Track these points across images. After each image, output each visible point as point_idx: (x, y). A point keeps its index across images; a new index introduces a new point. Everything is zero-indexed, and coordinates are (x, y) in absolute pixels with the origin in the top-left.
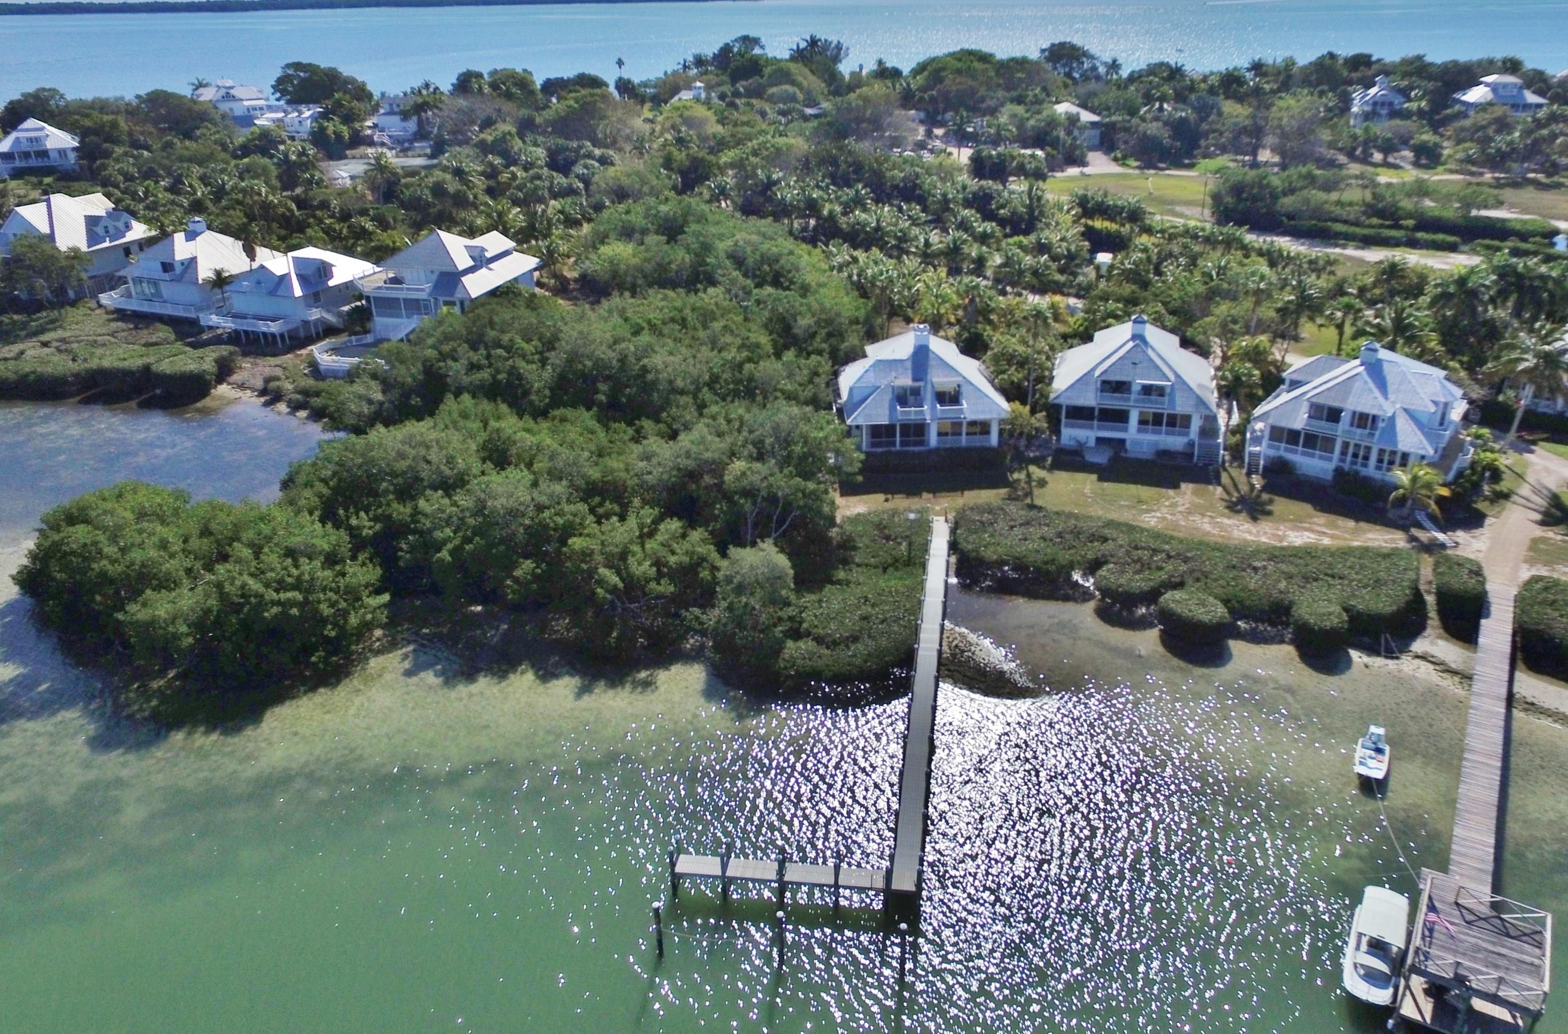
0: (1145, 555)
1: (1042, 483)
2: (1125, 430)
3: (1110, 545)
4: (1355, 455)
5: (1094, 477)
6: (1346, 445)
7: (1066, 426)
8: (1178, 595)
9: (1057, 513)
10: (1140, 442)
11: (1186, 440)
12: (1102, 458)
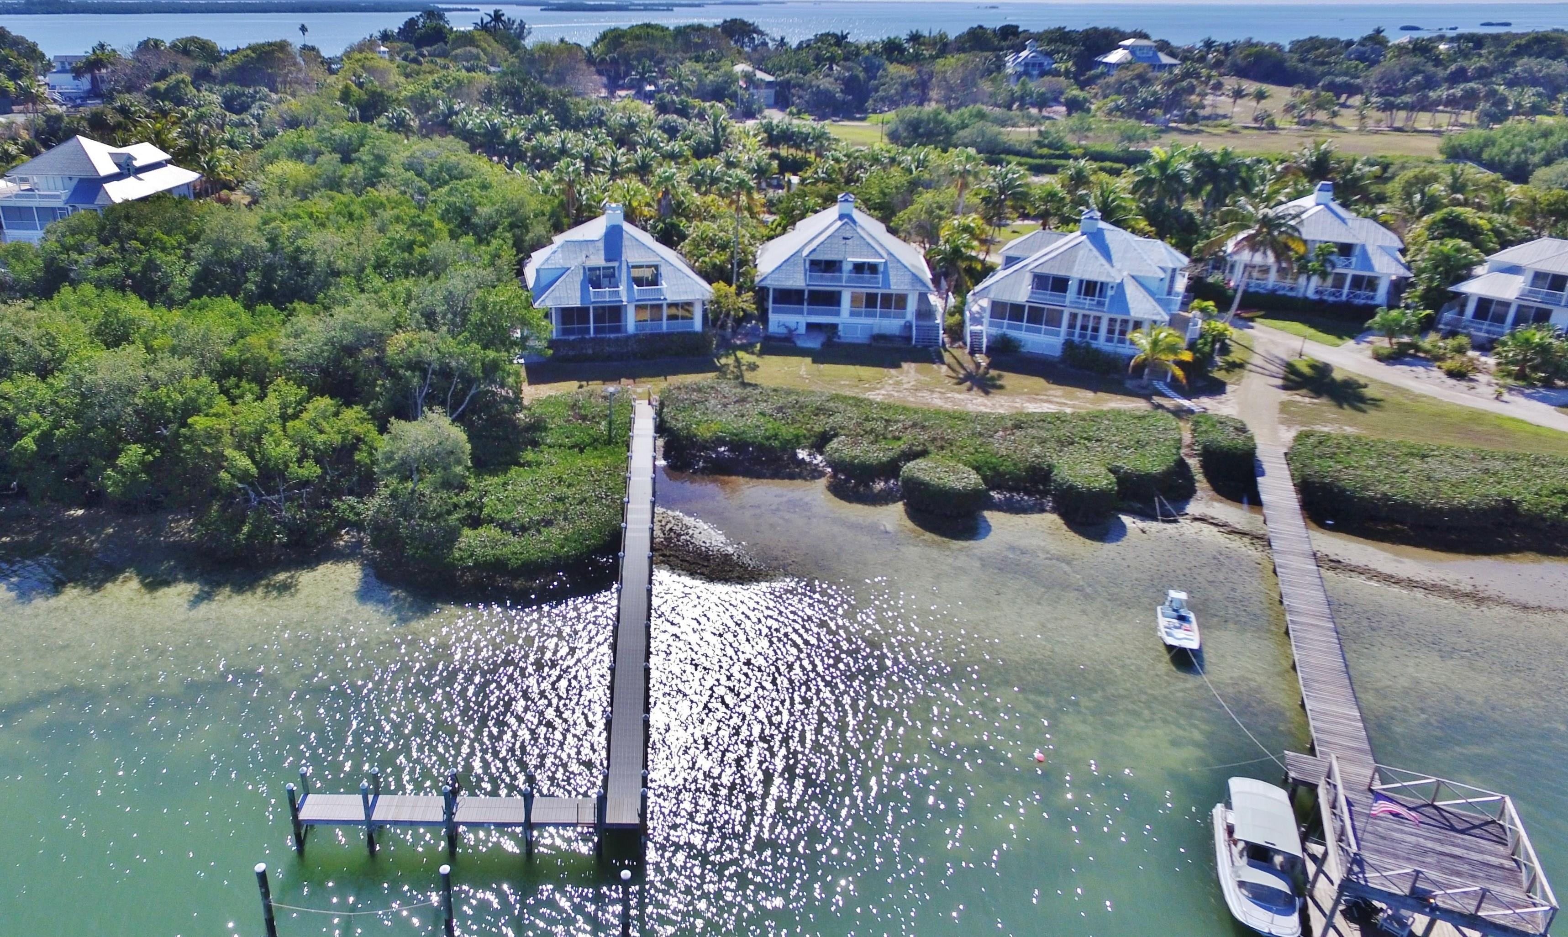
0: (879, 426)
1: (753, 367)
2: (838, 314)
3: (838, 418)
4: (1084, 328)
5: (809, 360)
6: (1074, 316)
7: (775, 311)
8: (921, 463)
9: (775, 390)
10: (853, 327)
11: (902, 322)
12: (815, 343)
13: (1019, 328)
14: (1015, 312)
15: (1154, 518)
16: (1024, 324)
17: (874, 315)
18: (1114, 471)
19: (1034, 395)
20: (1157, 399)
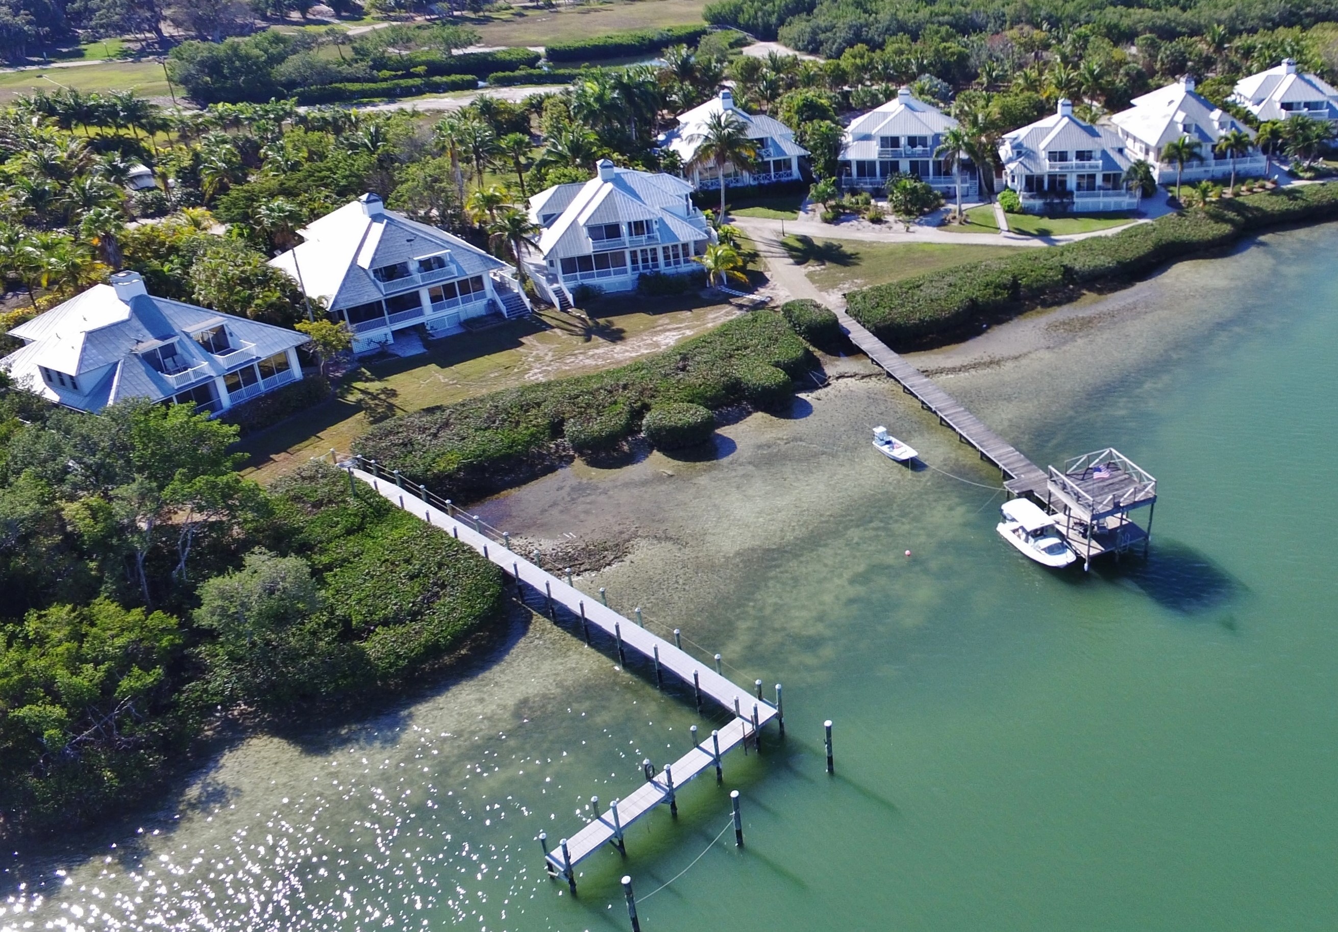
0: (589, 399)
1: (390, 393)
3: (548, 406)
5: (433, 367)
7: (356, 331)
8: (652, 415)
10: (440, 320)
11: (485, 302)
12: (415, 349)
13: (592, 276)
14: (584, 263)
15: (817, 388)
16: (595, 271)
17: (456, 304)
18: (777, 365)
19: (654, 330)
20: (734, 301)
